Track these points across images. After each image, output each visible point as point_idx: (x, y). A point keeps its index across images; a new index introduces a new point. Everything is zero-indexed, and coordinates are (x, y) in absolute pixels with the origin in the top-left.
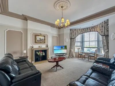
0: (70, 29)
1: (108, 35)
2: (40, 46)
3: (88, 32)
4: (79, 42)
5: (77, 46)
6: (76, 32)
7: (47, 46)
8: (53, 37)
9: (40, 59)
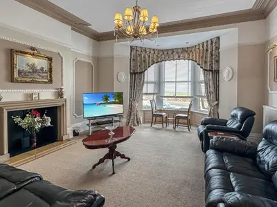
0: (131, 47)
1: (217, 71)
2: (31, 95)
3: (174, 60)
4: (151, 83)
5: (146, 94)
6: (147, 57)
7: (60, 94)
8: (78, 64)
9: (31, 143)
